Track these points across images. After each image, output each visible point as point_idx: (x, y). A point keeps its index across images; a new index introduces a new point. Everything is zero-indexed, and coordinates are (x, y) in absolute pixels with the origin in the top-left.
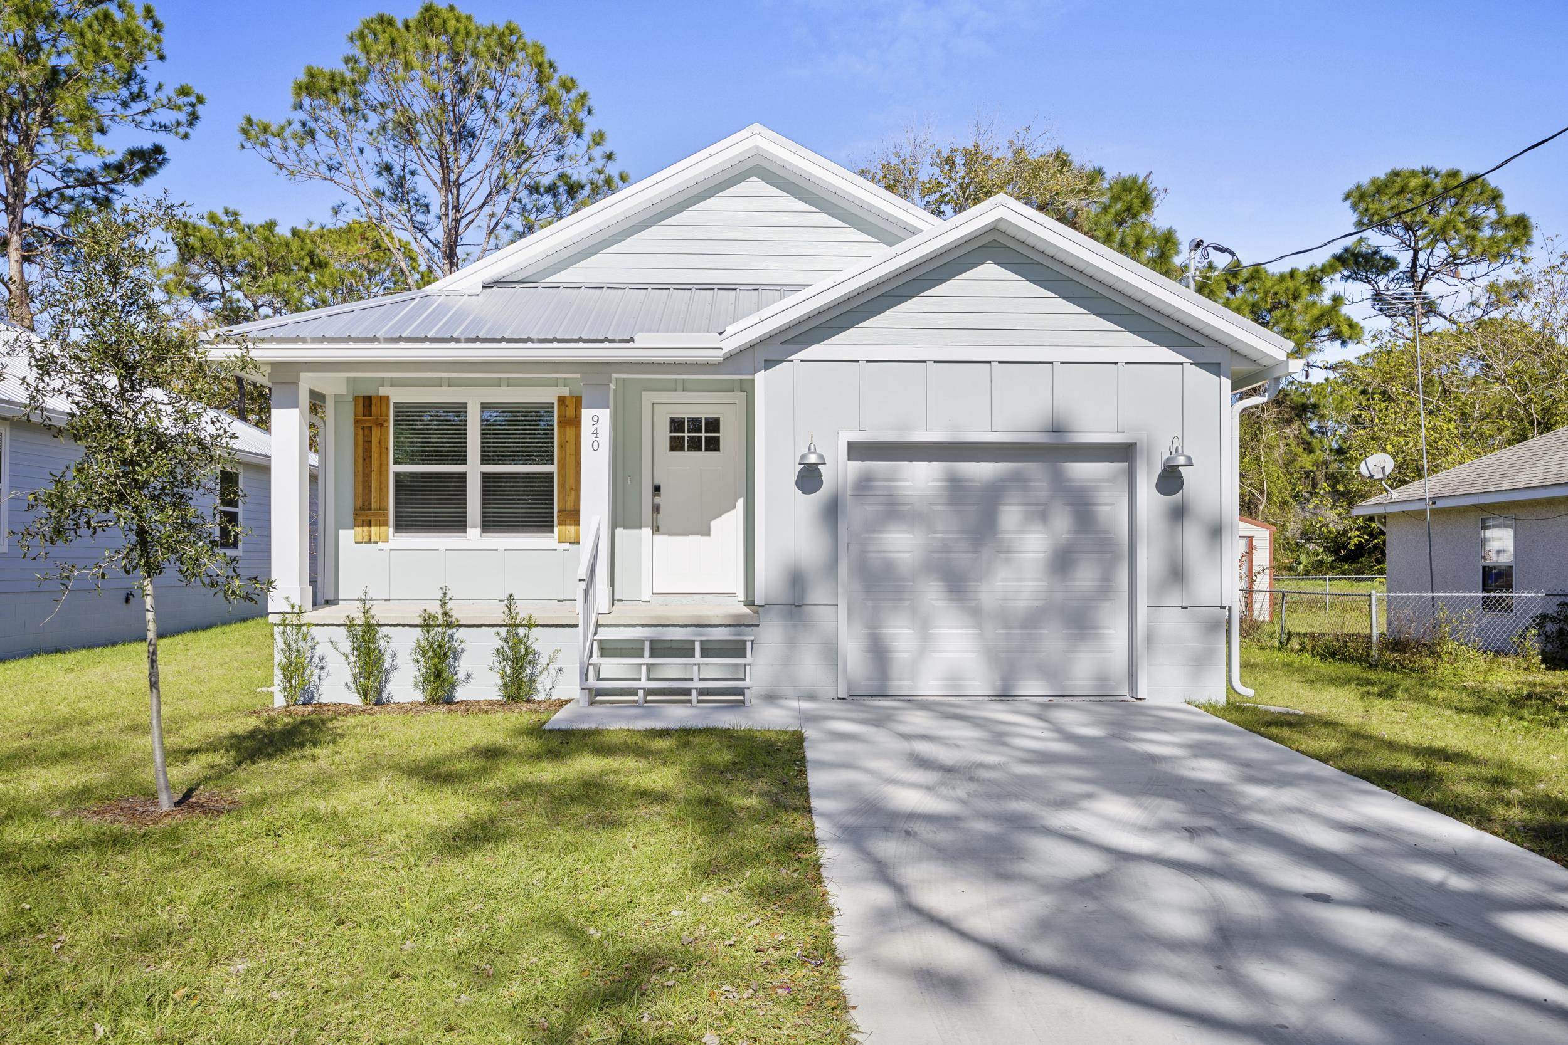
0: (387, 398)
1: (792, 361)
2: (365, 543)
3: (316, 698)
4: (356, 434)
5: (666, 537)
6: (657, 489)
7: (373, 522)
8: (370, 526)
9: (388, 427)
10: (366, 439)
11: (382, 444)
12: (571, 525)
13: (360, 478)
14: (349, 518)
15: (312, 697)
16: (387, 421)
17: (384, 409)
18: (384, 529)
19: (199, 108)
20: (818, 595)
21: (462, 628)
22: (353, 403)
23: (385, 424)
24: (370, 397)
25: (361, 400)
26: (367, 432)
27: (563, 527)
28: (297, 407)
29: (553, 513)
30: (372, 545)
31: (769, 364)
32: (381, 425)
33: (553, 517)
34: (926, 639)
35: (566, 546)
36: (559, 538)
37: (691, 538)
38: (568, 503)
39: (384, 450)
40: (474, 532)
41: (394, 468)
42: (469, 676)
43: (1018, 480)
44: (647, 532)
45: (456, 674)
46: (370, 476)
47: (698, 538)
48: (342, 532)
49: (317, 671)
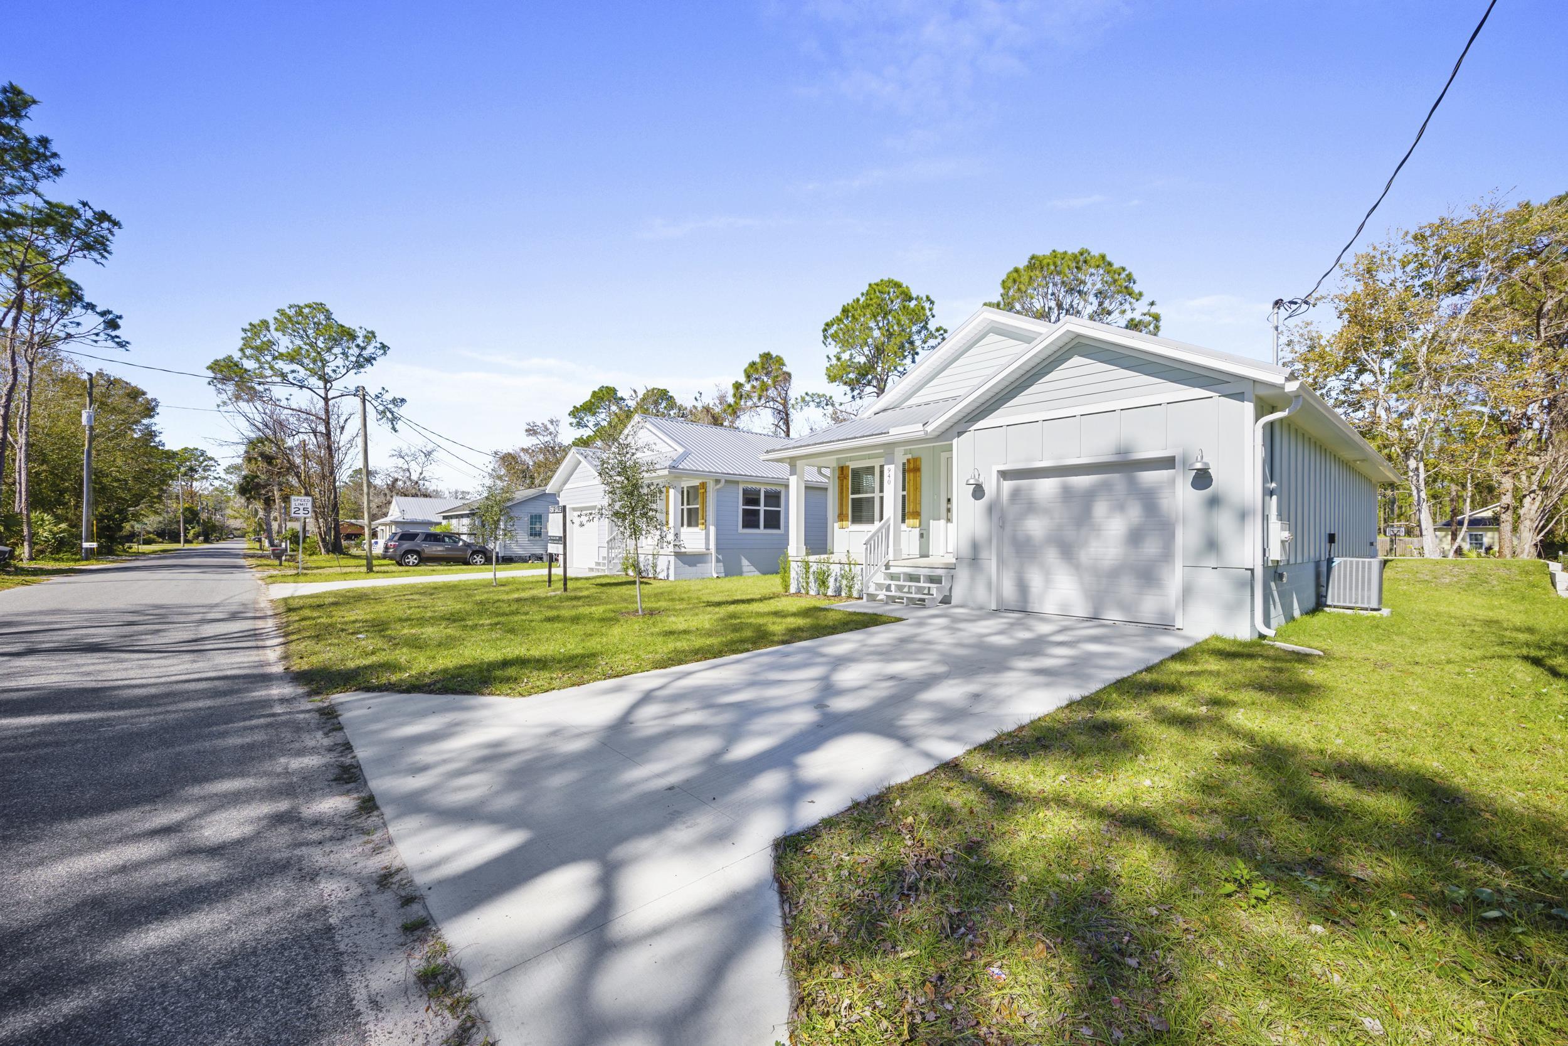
0: (848, 466)
1: (972, 431)
2: (842, 528)
4: (841, 483)
9: (849, 479)
10: (842, 485)
11: (847, 486)
14: (838, 517)
16: (847, 476)
17: (847, 472)
18: (847, 522)
19: (945, 335)
20: (984, 554)
22: (838, 470)
24: (843, 467)
26: (843, 481)
29: (905, 513)
30: (844, 529)
31: (960, 434)
33: (905, 516)
34: (1049, 582)
36: (907, 525)
39: (848, 489)
41: (851, 496)
43: (1106, 487)
44: (943, 522)
46: (843, 500)
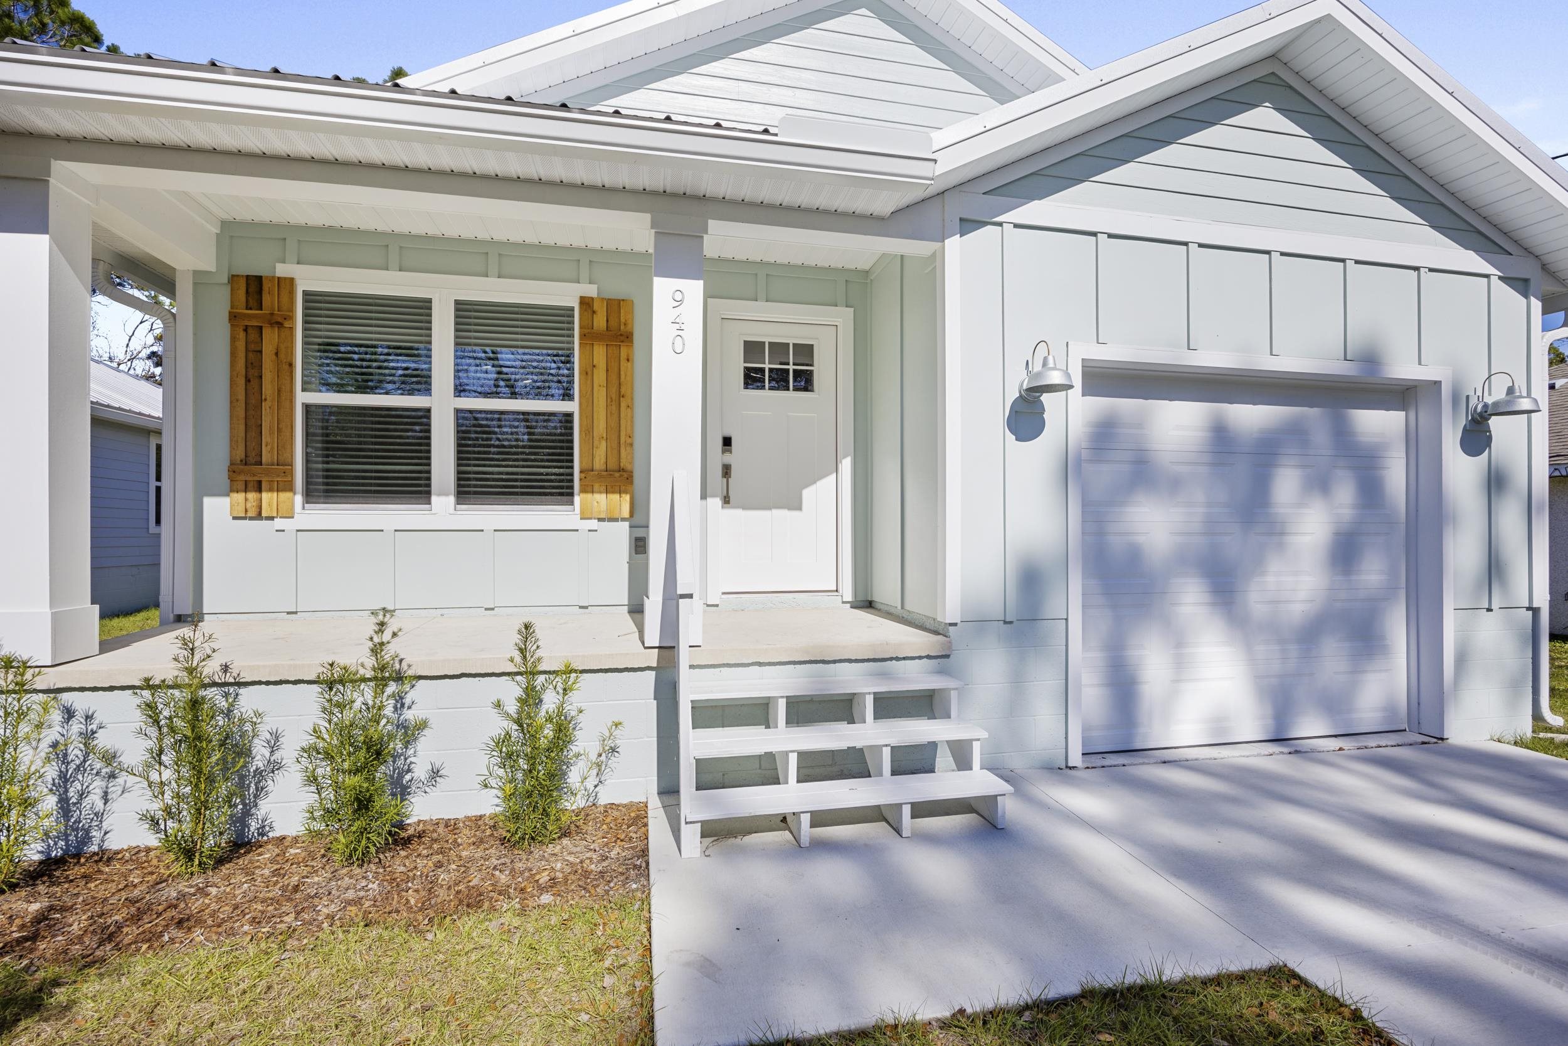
0: (291, 281)
1: (1000, 224)
2: (251, 519)
3: (96, 841)
4: (233, 339)
5: (739, 512)
6: (727, 442)
7: (264, 485)
8: (260, 490)
9: (292, 329)
10: (252, 347)
11: (282, 356)
12: (600, 492)
13: (241, 413)
14: (222, 479)
15: (87, 839)
16: (291, 317)
17: (285, 299)
18: (284, 496)
21: (422, 682)
22: (229, 288)
23: (287, 324)
24: (259, 279)
25: (242, 285)
26: (253, 335)
27: (589, 496)
28: (45, 231)
29: (572, 475)
30: (264, 522)
31: (968, 225)
32: (280, 325)
33: (572, 481)
34: (1181, 665)
35: (593, 524)
36: (582, 512)
37: (776, 512)
38: (597, 460)
39: (286, 367)
40: (443, 502)
41: (303, 397)
42: (435, 774)
43: (1296, 435)
44: (714, 503)
45: (409, 771)
46: (259, 407)
47: (784, 513)
48: (208, 501)
49: (98, 785)
